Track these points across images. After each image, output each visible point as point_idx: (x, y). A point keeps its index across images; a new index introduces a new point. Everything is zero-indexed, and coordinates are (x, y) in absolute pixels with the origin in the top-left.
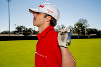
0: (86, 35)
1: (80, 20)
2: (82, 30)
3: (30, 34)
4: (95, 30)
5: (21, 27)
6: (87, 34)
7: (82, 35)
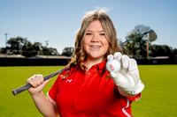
0: (149, 58)
1: (138, 28)
2: (141, 48)
3: (36, 54)
4: (167, 47)
5: (18, 39)
6: (150, 55)
7: (141, 57)
